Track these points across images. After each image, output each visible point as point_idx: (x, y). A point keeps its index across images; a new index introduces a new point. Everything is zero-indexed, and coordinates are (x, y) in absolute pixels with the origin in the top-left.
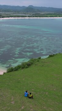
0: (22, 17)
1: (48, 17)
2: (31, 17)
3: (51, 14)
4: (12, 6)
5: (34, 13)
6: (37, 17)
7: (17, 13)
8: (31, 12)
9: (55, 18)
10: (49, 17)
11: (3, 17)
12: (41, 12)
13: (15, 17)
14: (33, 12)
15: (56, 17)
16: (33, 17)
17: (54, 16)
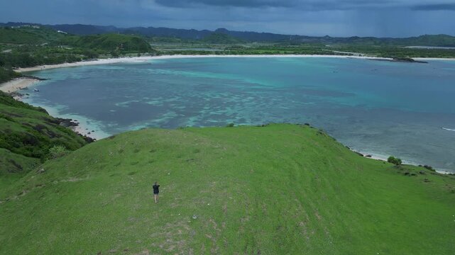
0: (201, 54)
1: (259, 54)
2: (222, 53)
3: (267, 48)
4: (180, 30)
5: (228, 46)
6: (235, 54)
7: (190, 45)
8: (221, 43)
9: (275, 56)
10: (262, 54)
11: (159, 54)
12: (245, 43)
13: (185, 54)
14: (227, 43)
15: (278, 53)
16: (227, 53)
17: (273, 51)
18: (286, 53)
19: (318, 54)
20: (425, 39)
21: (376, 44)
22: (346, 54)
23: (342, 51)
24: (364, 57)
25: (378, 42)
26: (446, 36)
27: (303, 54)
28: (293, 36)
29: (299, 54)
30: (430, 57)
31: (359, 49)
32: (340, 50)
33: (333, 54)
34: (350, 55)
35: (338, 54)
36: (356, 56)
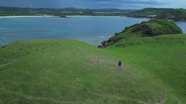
18: (12, 16)
19: (28, 15)
20: (67, 9)
21: (51, 11)
22: (41, 15)
23: (39, 14)
24: (49, 16)
25: (51, 10)
26: (73, 8)
27: (21, 15)
28: (12, 8)
29: (19, 15)
30: (71, 15)
31: (45, 13)
32: (37, 14)
33: (35, 15)
34: (43, 15)
35: (37, 15)
36: (45, 16)
